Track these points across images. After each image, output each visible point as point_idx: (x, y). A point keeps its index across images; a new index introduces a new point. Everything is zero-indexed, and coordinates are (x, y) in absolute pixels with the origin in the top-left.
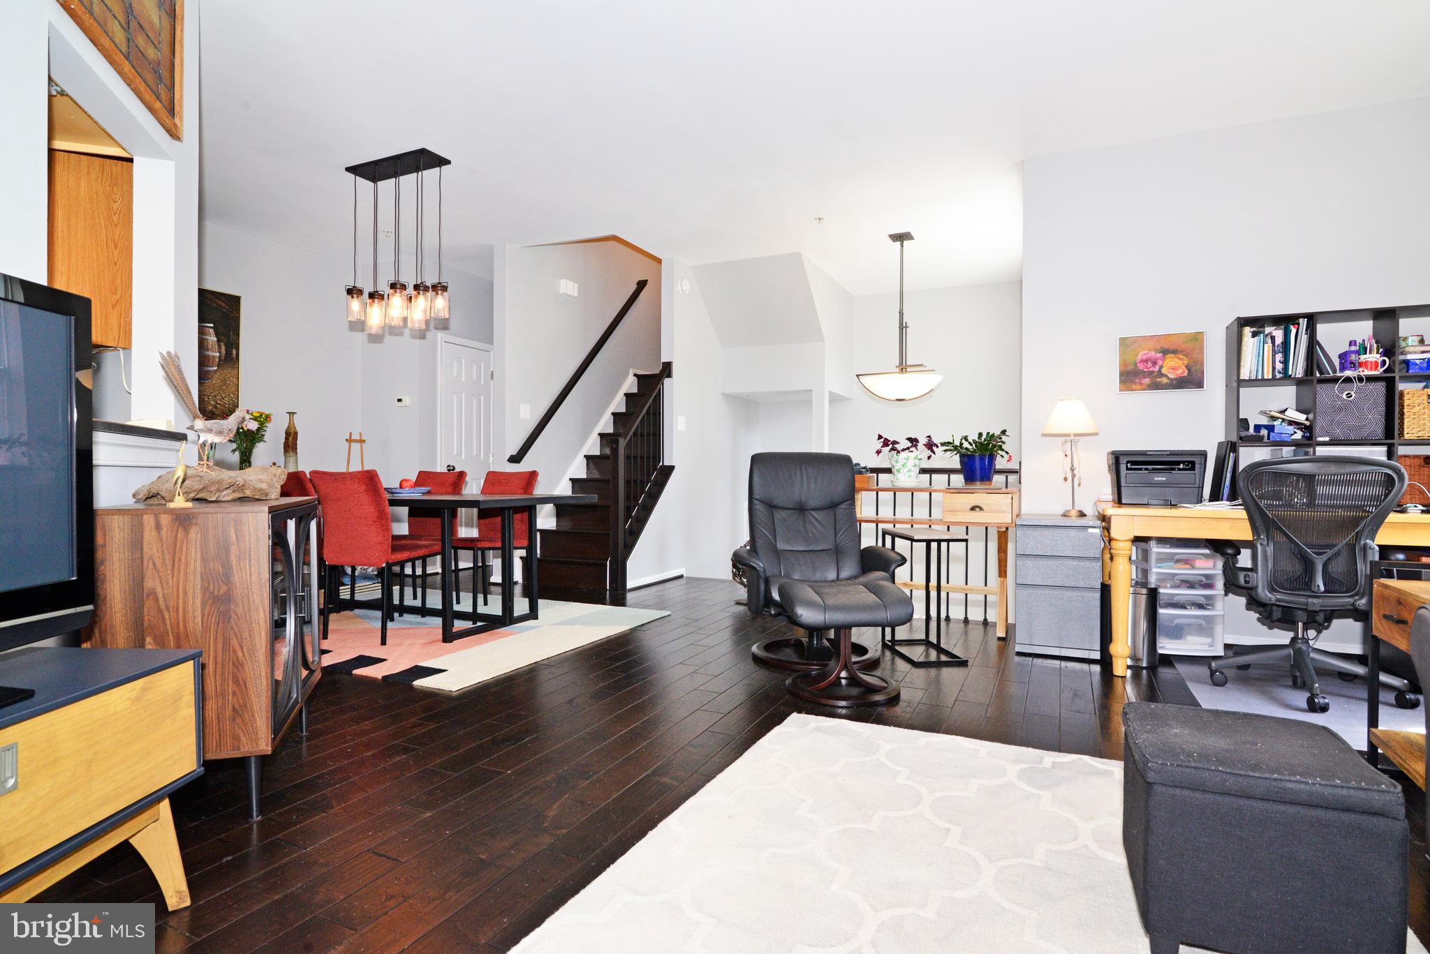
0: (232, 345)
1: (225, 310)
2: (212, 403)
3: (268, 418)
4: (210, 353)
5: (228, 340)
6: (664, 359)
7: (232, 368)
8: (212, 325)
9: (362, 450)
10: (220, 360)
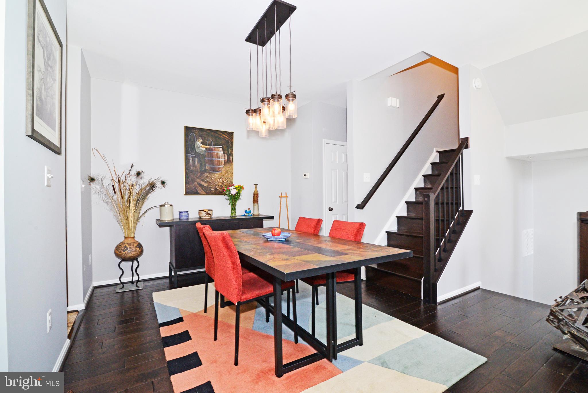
0: (230, 154)
1: (227, 139)
2: (222, 182)
3: (242, 188)
4: (220, 159)
5: (228, 153)
6: (461, 136)
7: (230, 165)
8: (221, 146)
9: (287, 201)
10: (225, 162)
